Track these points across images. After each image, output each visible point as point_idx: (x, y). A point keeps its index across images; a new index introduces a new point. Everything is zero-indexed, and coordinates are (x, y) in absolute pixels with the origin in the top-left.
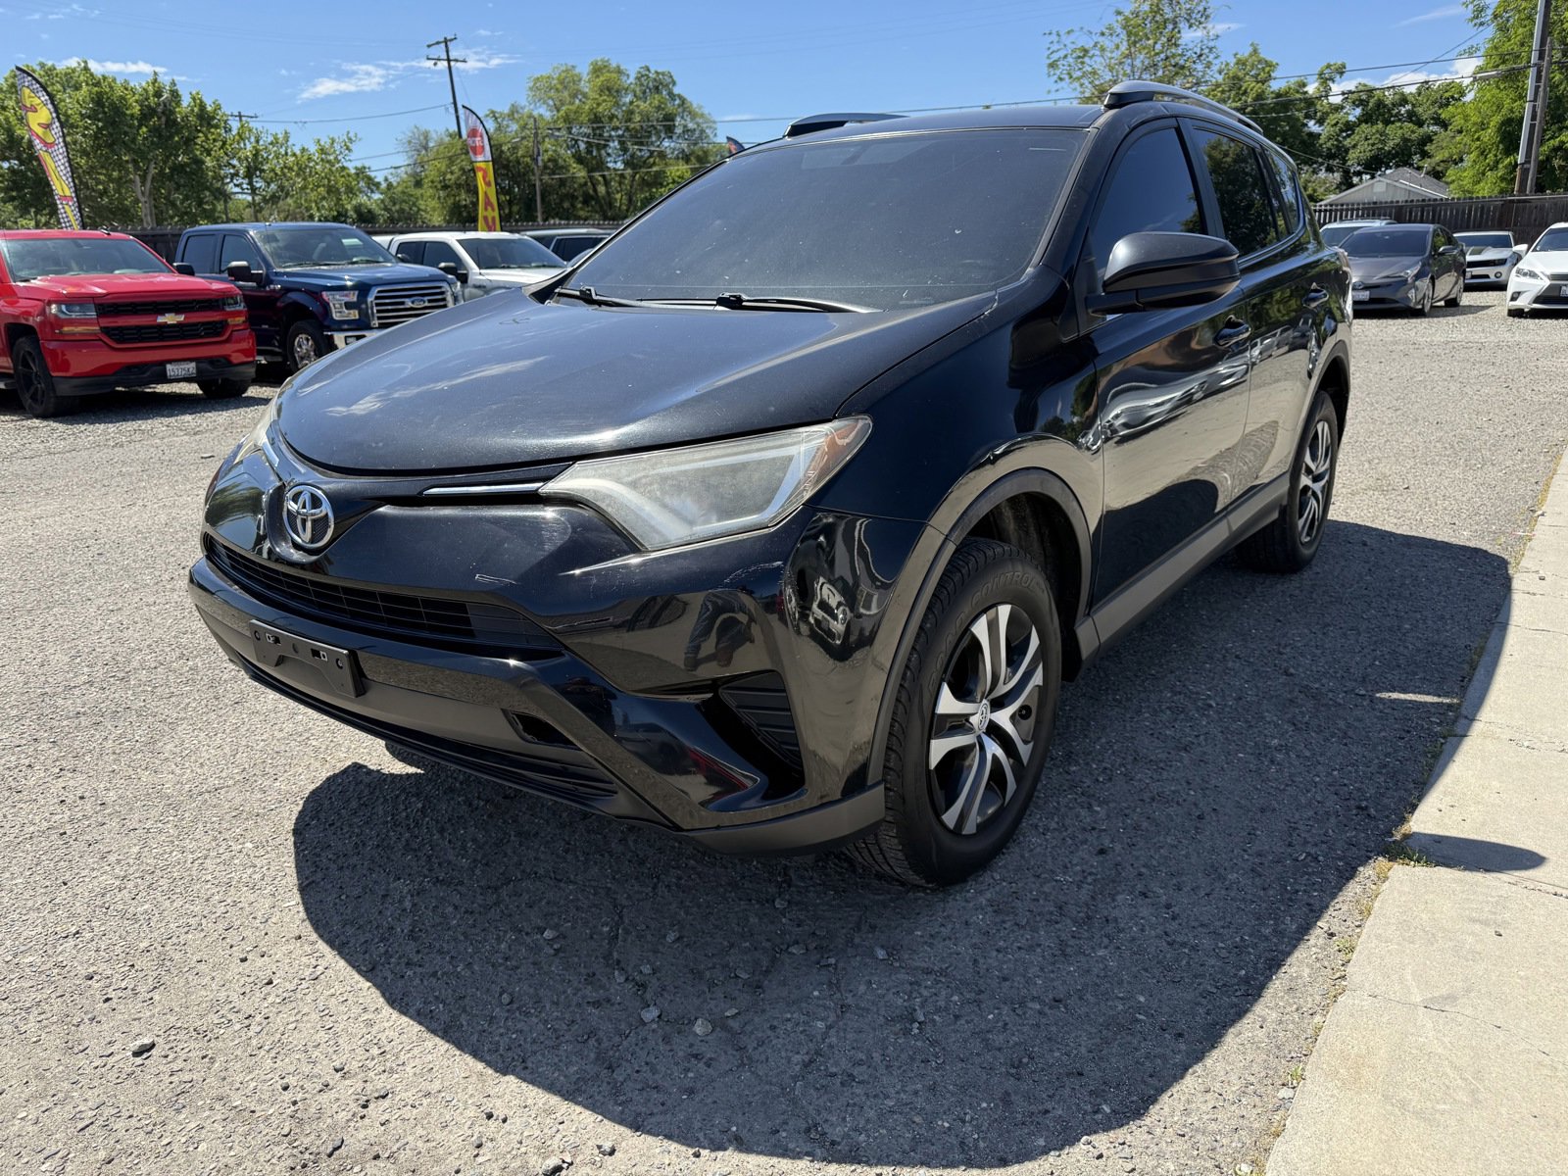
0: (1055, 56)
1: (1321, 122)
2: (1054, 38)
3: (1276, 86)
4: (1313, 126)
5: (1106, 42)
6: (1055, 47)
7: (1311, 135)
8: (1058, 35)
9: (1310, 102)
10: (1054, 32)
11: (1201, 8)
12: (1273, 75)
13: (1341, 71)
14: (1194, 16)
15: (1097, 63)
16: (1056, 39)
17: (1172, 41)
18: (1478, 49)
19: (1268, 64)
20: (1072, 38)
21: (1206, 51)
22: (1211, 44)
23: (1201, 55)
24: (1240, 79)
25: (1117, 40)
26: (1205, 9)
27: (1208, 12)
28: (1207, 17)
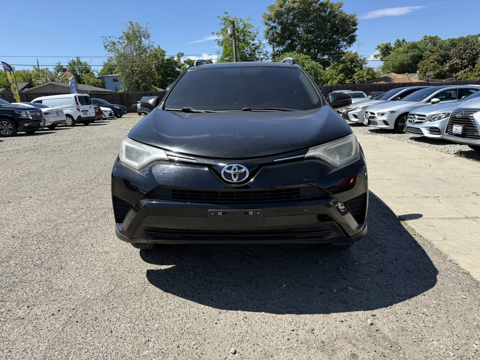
0: (106, 44)
1: (179, 68)
2: (104, 38)
3: (166, 58)
4: (177, 69)
5: (121, 41)
6: (105, 41)
7: (177, 71)
8: (106, 38)
9: (176, 63)
10: (104, 37)
11: (147, 34)
12: (165, 54)
13: (183, 55)
14: (145, 36)
15: (119, 47)
16: (105, 39)
17: (140, 42)
18: (220, 52)
19: (163, 51)
20: (111, 39)
21: (151, 46)
22: (152, 44)
23: (149, 47)
24: (156, 55)
25: (124, 40)
26: (148, 34)
27: (149, 35)
28: (149, 37)
